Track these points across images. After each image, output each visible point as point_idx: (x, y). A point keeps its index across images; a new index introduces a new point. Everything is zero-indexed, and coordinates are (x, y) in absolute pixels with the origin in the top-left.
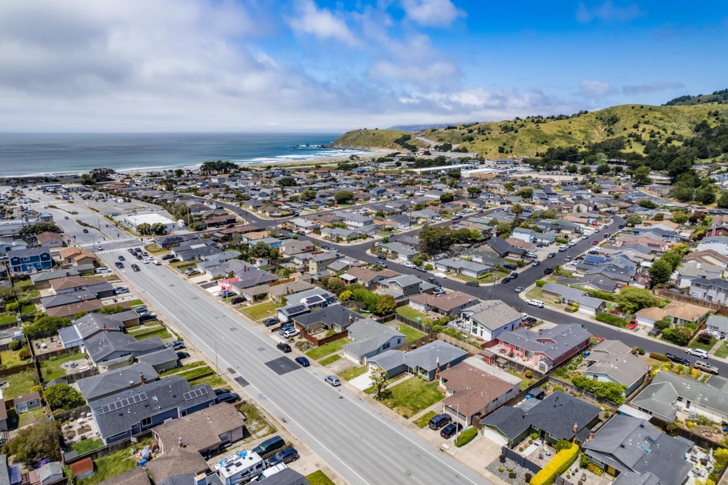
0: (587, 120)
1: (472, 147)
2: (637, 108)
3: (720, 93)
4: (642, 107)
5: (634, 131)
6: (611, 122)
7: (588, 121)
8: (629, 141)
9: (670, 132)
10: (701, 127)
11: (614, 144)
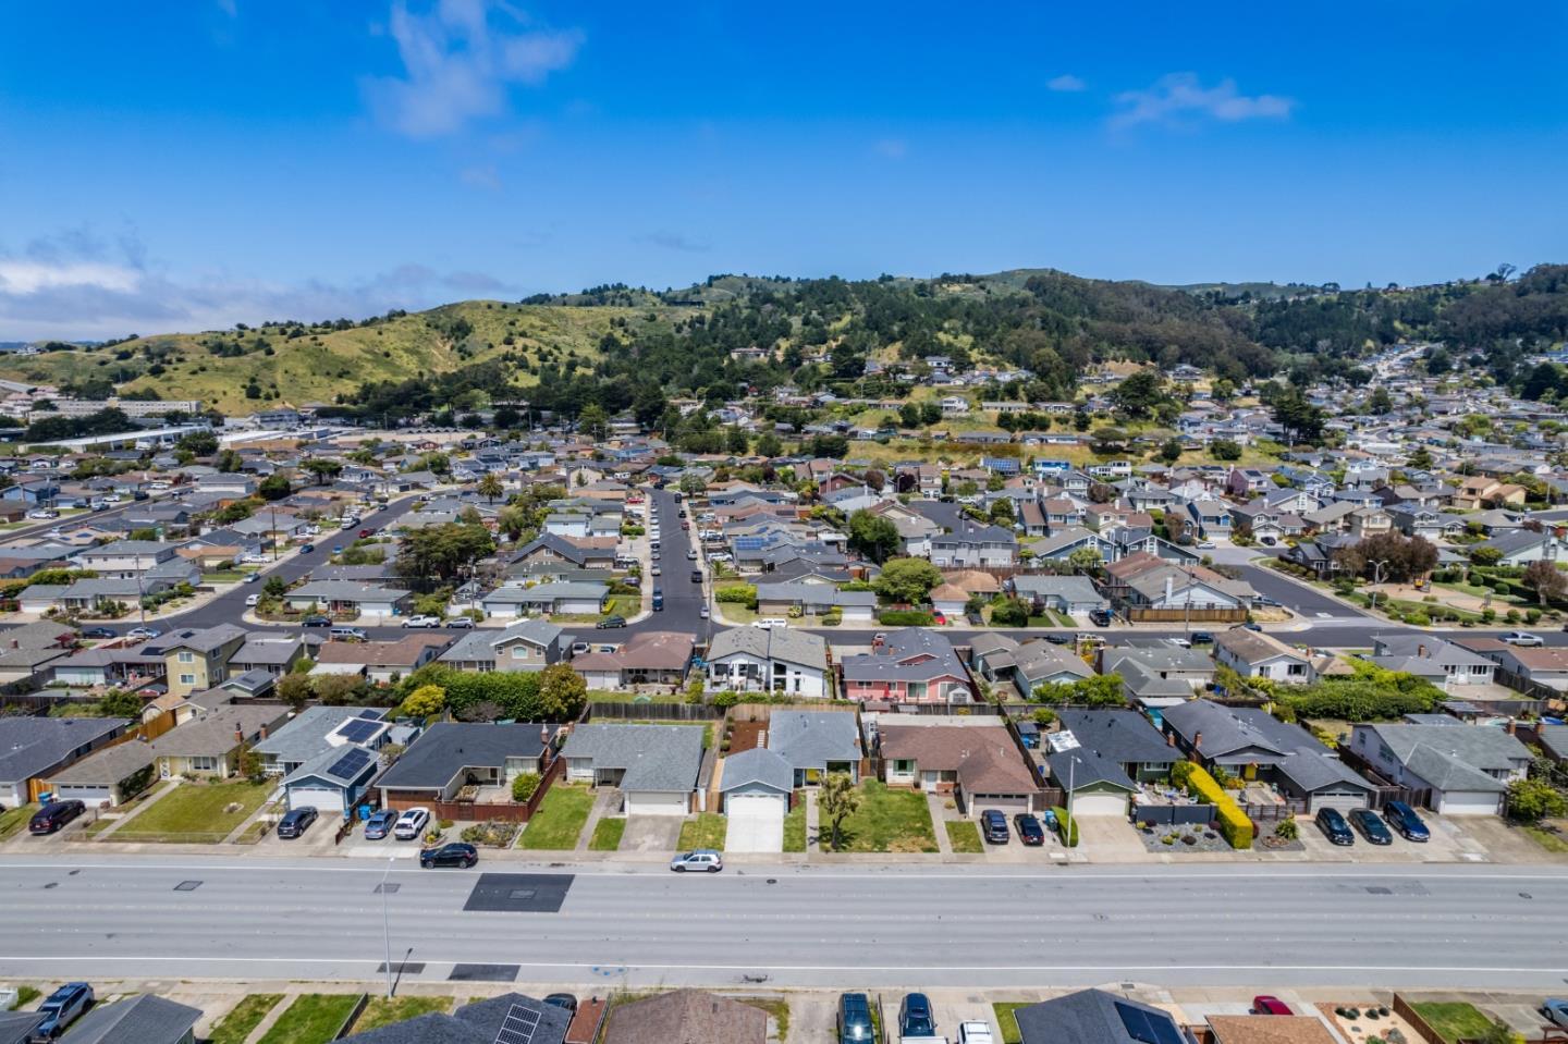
0: (410, 329)
1: (169, 389)
2: (496, 307)
3: (593, 292)
4: (505, 306)
5: (509, 348)
6: (459, 334)
7: (414, 332)
8: (507, 368)
9: (566, 351)
10: (608, 344)
11: (486, 373)
